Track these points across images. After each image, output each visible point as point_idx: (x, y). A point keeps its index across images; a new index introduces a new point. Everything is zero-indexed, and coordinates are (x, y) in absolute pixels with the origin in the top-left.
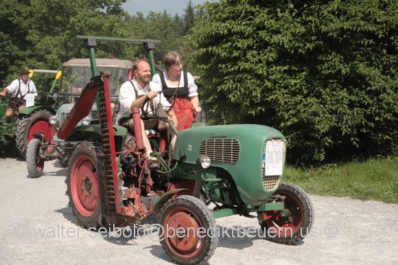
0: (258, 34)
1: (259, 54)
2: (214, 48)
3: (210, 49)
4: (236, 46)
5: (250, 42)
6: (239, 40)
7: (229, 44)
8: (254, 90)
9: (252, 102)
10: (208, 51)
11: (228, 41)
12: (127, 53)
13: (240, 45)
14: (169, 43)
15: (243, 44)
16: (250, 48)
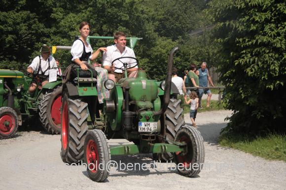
0: (276, 7)
1: (277, 27)
2: (232, 22)
3: (227, 23)
4: (254, 19)
5: (268, 15)
6: (257, 13)
7: (247, 18)
8: (272, 63)
9: (270, 76)
10: (225, 25)
11: (245, 15)
12: (147, 29)
13: (257, 19)
14: (189, 18)
15: (261, 17)
16: (267, 21)
